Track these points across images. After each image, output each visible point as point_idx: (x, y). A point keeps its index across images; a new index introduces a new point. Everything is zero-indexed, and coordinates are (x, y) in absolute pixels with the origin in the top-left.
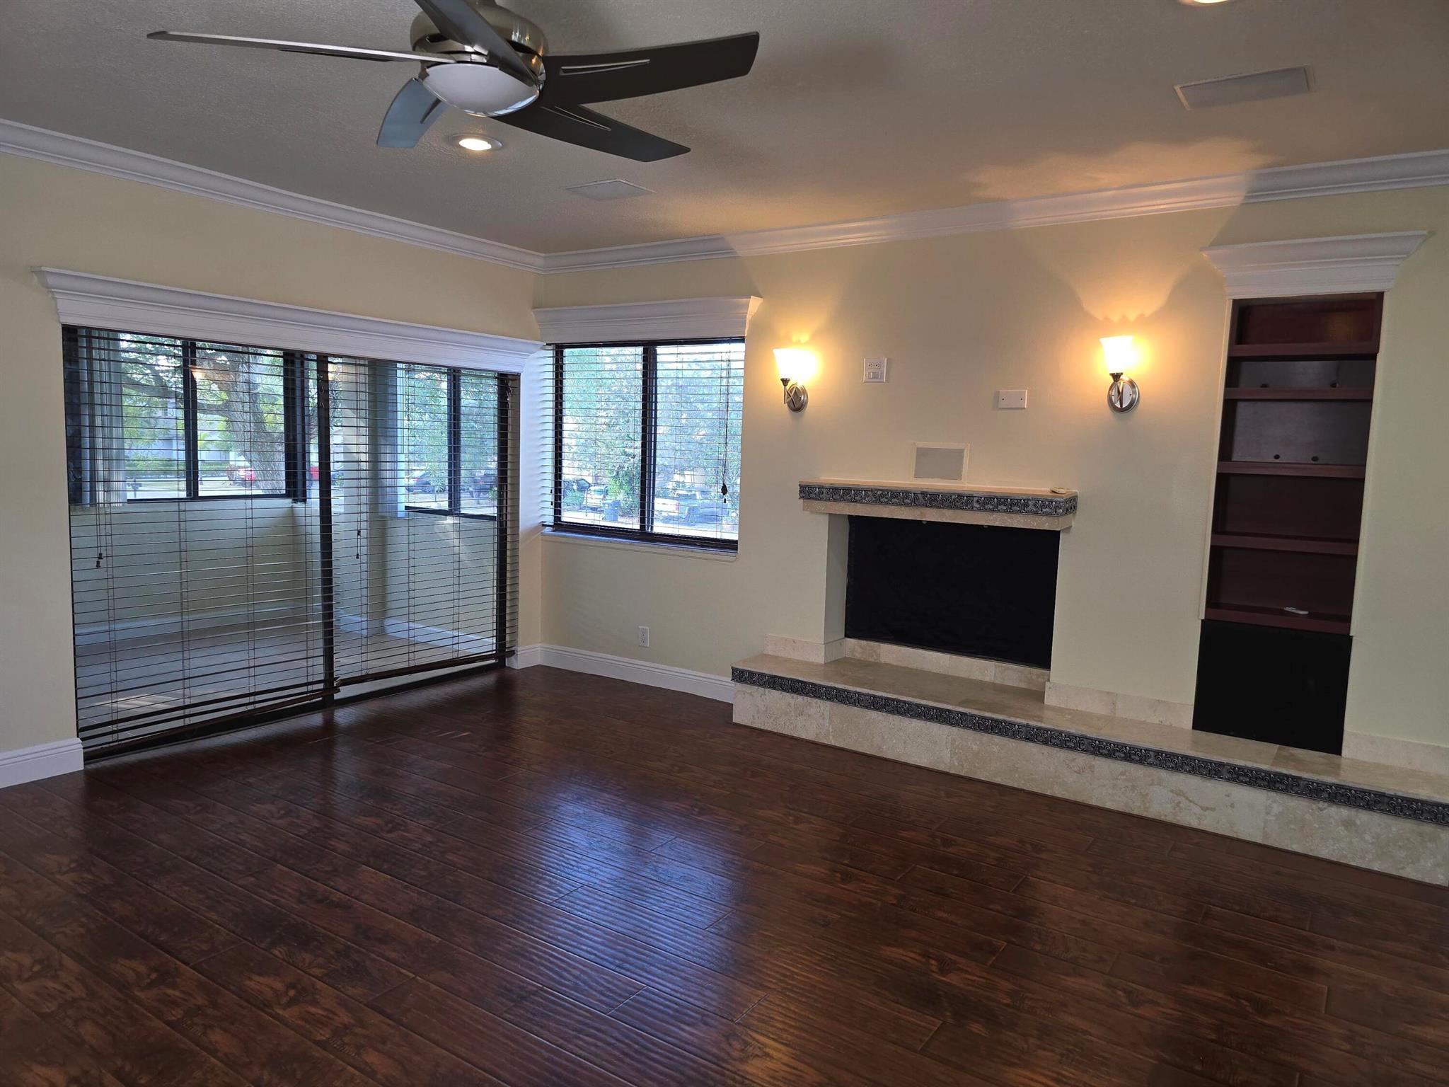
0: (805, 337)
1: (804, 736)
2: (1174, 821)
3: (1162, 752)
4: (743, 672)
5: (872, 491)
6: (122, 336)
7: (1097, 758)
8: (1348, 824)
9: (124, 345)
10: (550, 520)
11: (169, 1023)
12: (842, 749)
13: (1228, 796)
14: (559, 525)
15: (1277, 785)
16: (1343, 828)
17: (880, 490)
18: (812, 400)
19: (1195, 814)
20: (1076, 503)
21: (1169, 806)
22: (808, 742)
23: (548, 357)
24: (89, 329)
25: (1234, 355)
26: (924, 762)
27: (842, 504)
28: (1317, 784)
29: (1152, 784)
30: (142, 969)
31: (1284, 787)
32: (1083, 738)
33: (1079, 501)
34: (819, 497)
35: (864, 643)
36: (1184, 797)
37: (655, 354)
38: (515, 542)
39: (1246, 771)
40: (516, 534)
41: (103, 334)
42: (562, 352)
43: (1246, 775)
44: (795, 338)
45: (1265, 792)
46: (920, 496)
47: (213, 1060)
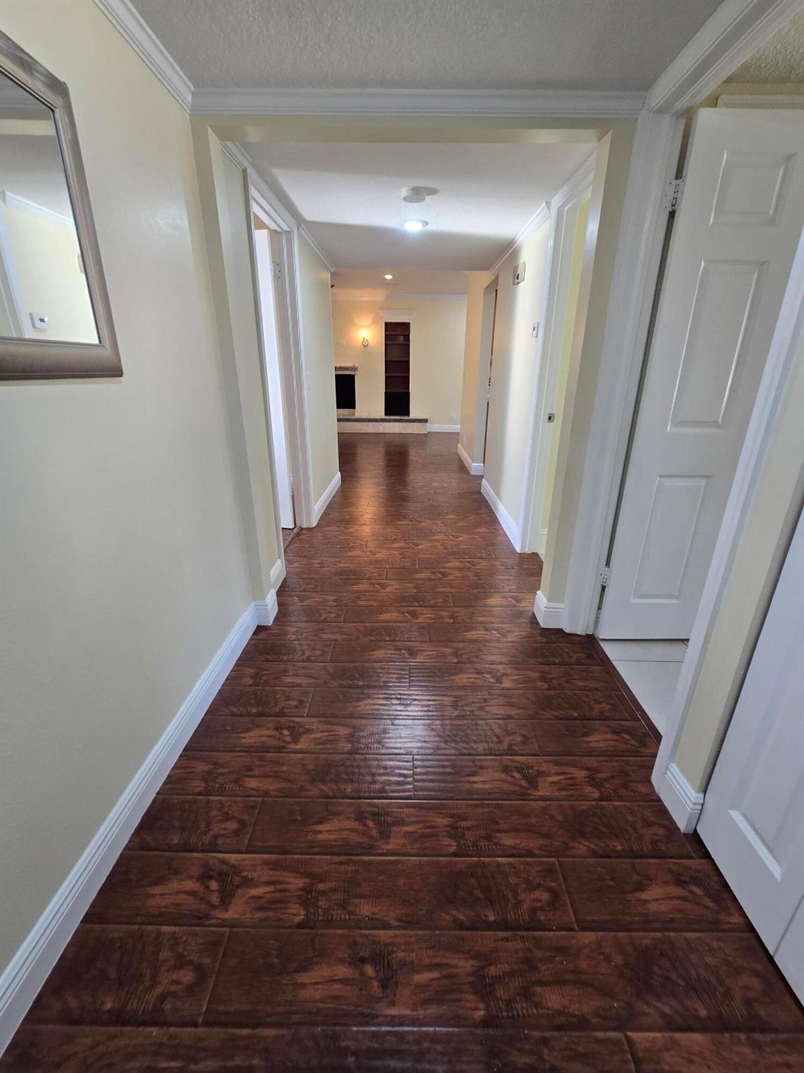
3: (380, 419)
8: (412, 426)
13: (392, 425)
15: (400, 422)
20: (357, 368)
25: (386, 334)
28: (407, 420)
29: (377, 426)
36: (384, 426)
39: (394, 420)
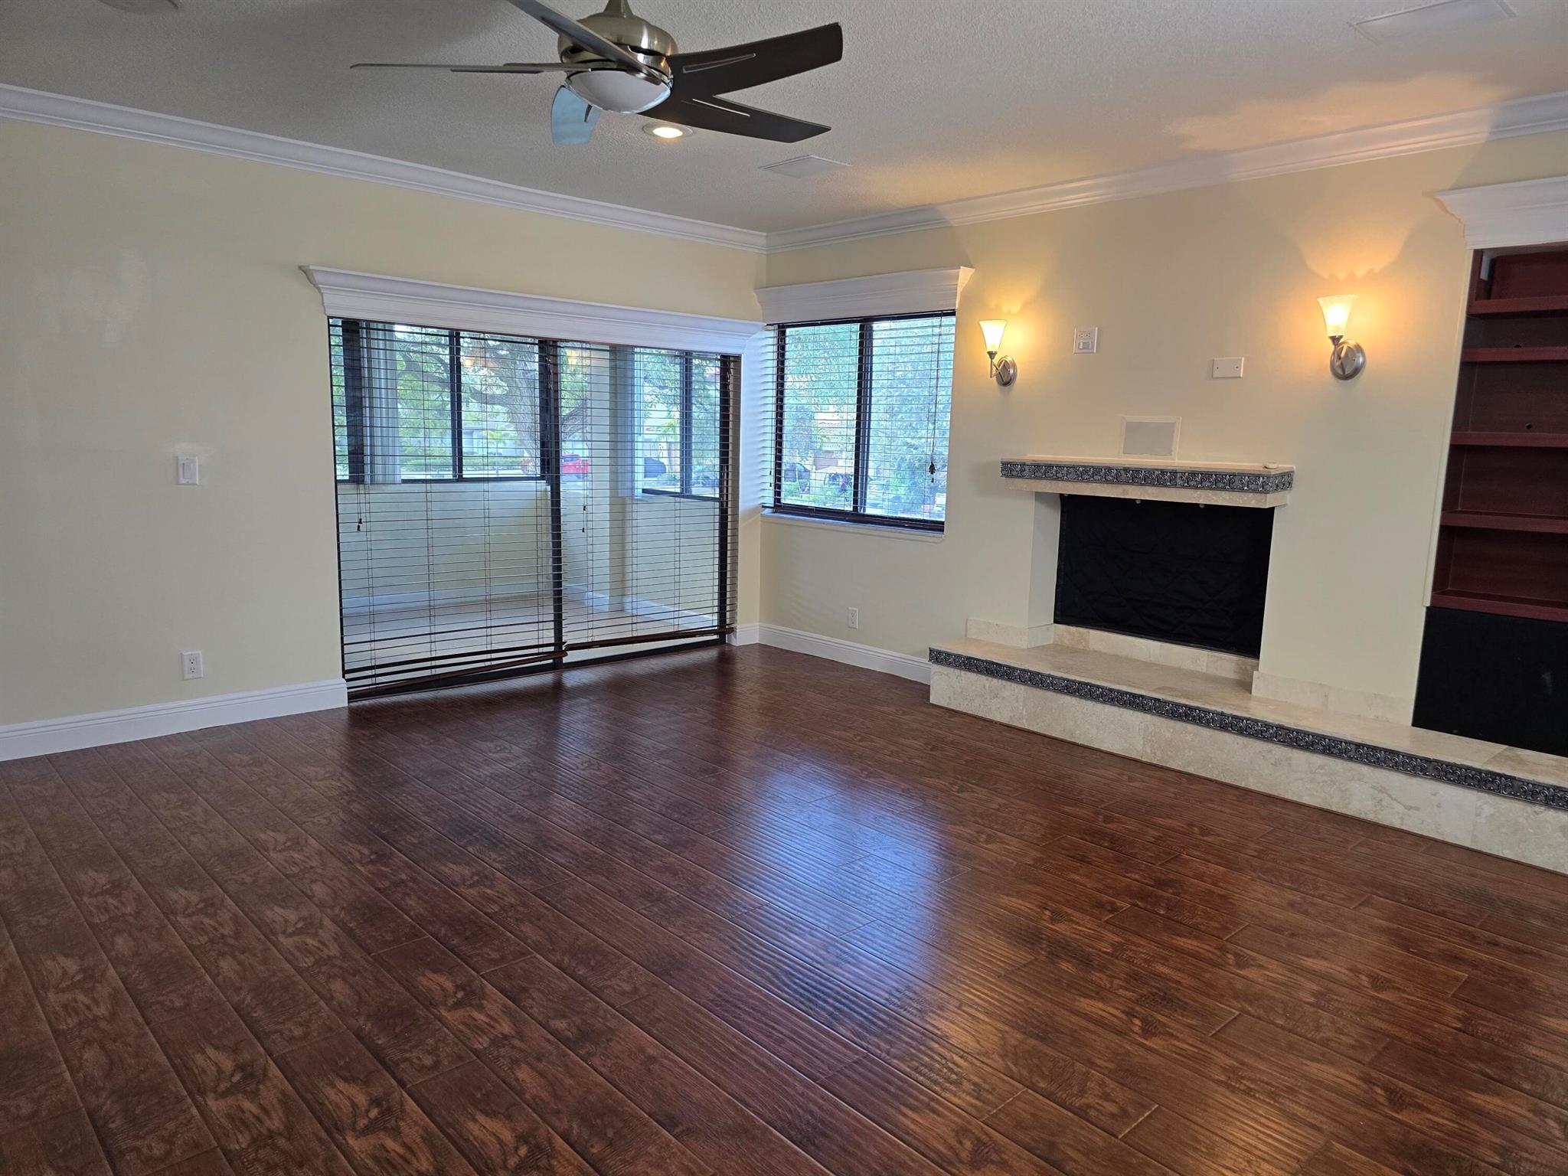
0: (1015, 308)
1: (998, 718)
2: (1375, 820)
3: (1364, 745)
4: (940, 652)
5: (1073, 467)
6: (397, 328)
7: (1294, 750)
9: (399, 336)
10: (770, 502)
11: (379, 890)
12: (1033, 733)
13: (1434, 795)
14: (779, 507)
15: (1489, 785)
16: (1560, 834)
17: (1082, 466)
18: (1022, 374)
19: (1398, 813)
20: (1292, 479)
21: (1369, 803)
22: (1001, 724)
23: (770, 338)
24: (368, 322)
25: (1474, 312)
26: (1117, 749)
27: (1044, 482)
28: (1533, 785)
29: (1353, 779)
30: (366, 851)
31: (1496, 787)
32: (1280, 727)
33: (1295, 477)
34: (1021, 475)
35: (1073, 629)
36: (1386, 793)
37: (871, 330)
38: (735, 521)
39: (1454, 768)
40: (735, 514)
41: (380, 326)
42: (784, 333)
43: (1454, 773)
44: (1005, 308)
45: (1475, 792)
46: (1122, 472)
47: (405, 916)
